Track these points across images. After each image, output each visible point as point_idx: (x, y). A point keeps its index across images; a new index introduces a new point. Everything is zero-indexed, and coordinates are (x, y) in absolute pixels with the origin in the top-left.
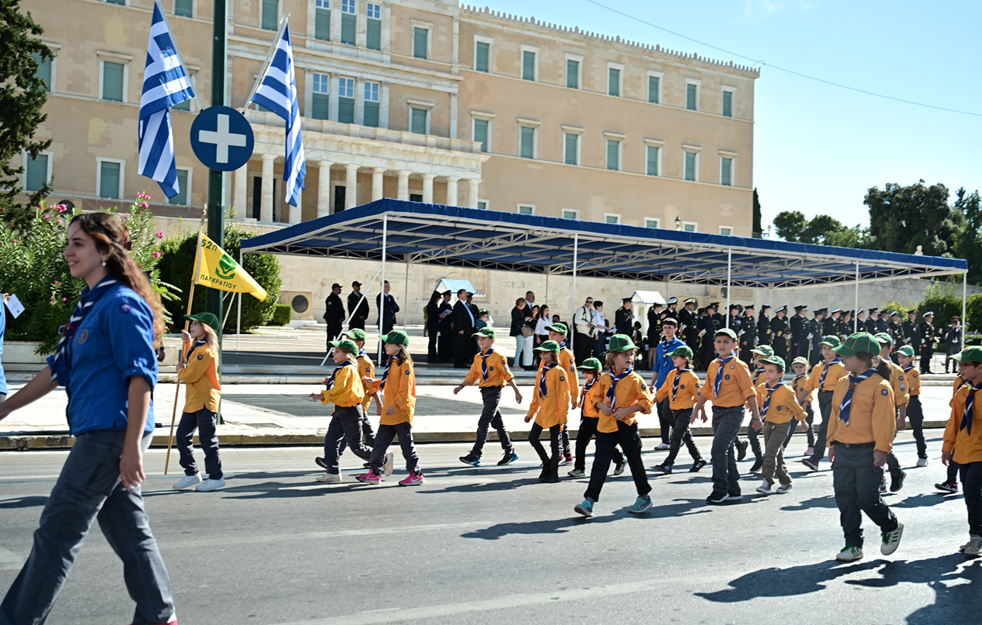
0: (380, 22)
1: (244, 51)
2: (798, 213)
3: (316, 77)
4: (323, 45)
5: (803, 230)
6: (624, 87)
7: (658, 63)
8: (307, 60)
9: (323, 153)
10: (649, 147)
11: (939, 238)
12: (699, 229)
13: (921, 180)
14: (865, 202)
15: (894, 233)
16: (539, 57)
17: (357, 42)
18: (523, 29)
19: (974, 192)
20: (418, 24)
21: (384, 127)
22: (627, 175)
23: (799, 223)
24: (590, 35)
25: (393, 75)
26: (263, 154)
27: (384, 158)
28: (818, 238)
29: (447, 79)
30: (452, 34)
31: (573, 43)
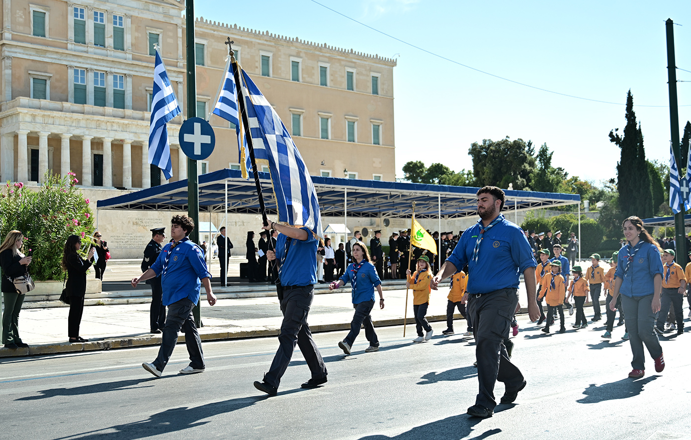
0: (123, 29)
1: (20, 53)
2: (420, 162)
3: (76, 72)
4: (81, 48)
5: (424, 175)
6: (302, 74)
7: (326, 57)
8: (68, 59)
9: (85, 129)
10: (321, 118)
11: (521, 177)
12: (359, 177)
13: (507, 137)
14: (469, 153)
15: (490, 175)
16: (241, 53)
17: (106, 45)
18: (228, 33)
19: (543, 144)
20: (151, 30)
21: (129, 109)
22: (306, 139)
23: (421, 170)
24: (277, 37)
25: (134, 69)
26: (39, 132)
27: (131, 132)
28: (434, 179)
29: (174, 72)
30: (177, 37)
31: (265, 42)
